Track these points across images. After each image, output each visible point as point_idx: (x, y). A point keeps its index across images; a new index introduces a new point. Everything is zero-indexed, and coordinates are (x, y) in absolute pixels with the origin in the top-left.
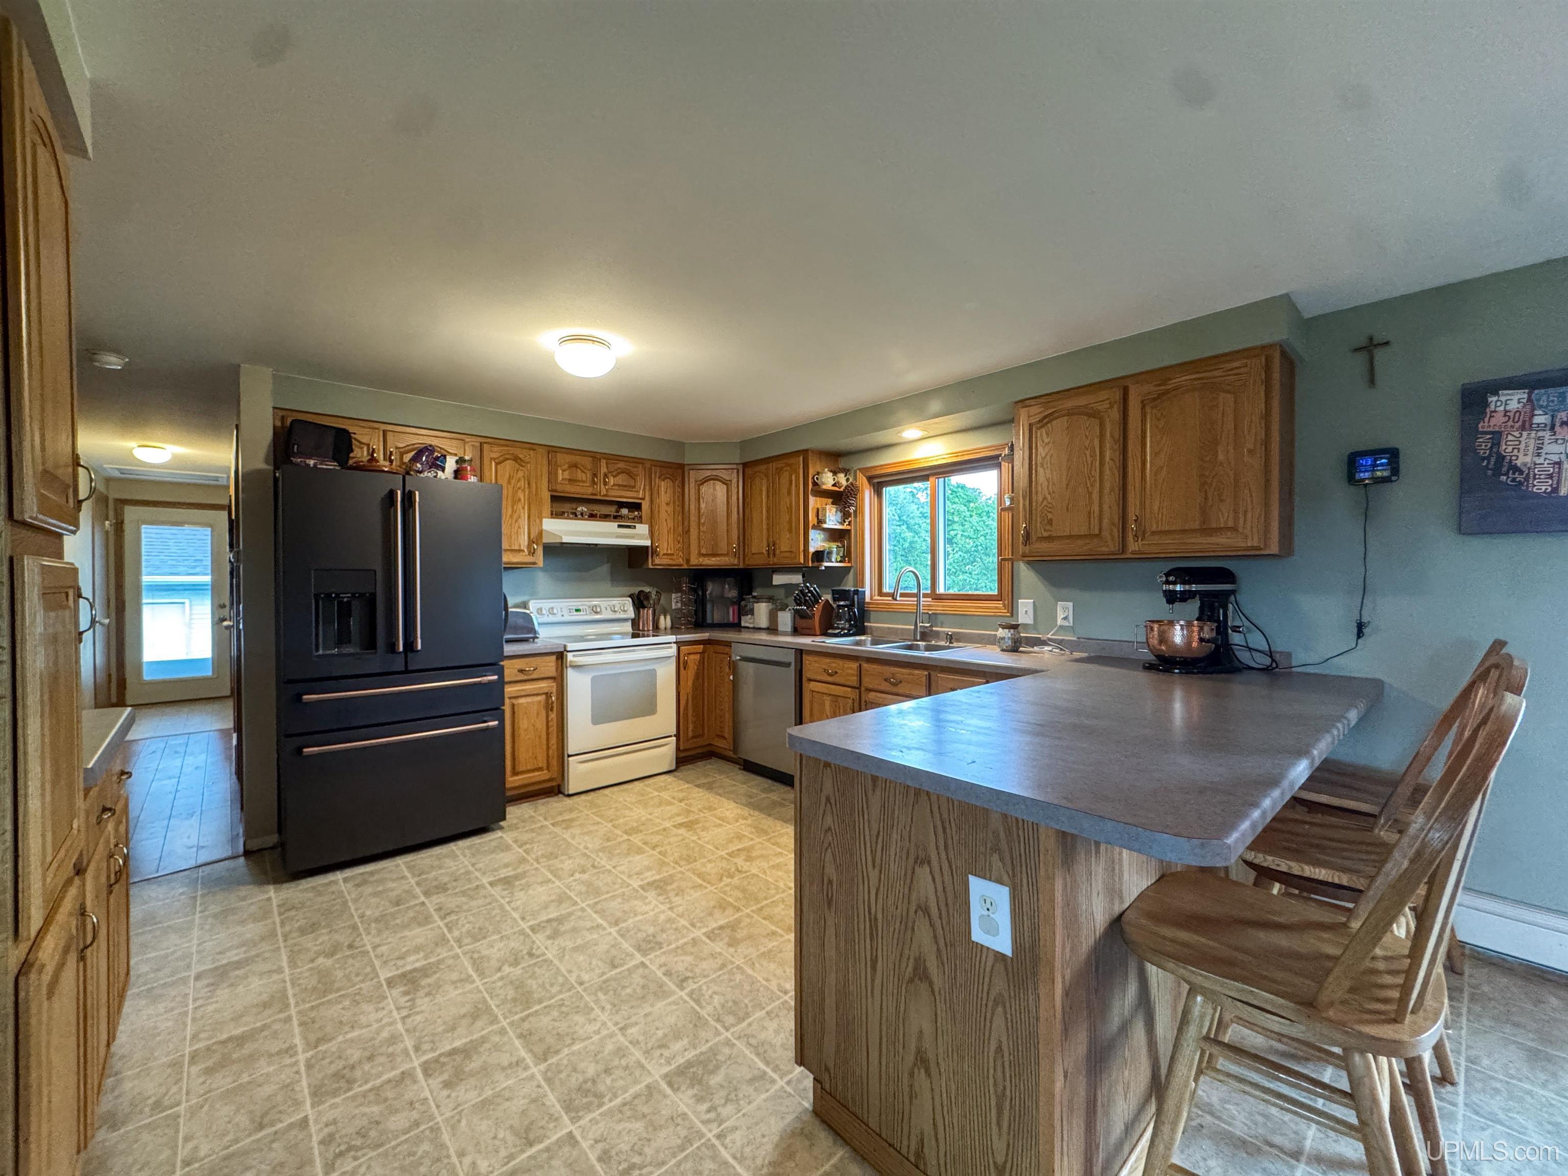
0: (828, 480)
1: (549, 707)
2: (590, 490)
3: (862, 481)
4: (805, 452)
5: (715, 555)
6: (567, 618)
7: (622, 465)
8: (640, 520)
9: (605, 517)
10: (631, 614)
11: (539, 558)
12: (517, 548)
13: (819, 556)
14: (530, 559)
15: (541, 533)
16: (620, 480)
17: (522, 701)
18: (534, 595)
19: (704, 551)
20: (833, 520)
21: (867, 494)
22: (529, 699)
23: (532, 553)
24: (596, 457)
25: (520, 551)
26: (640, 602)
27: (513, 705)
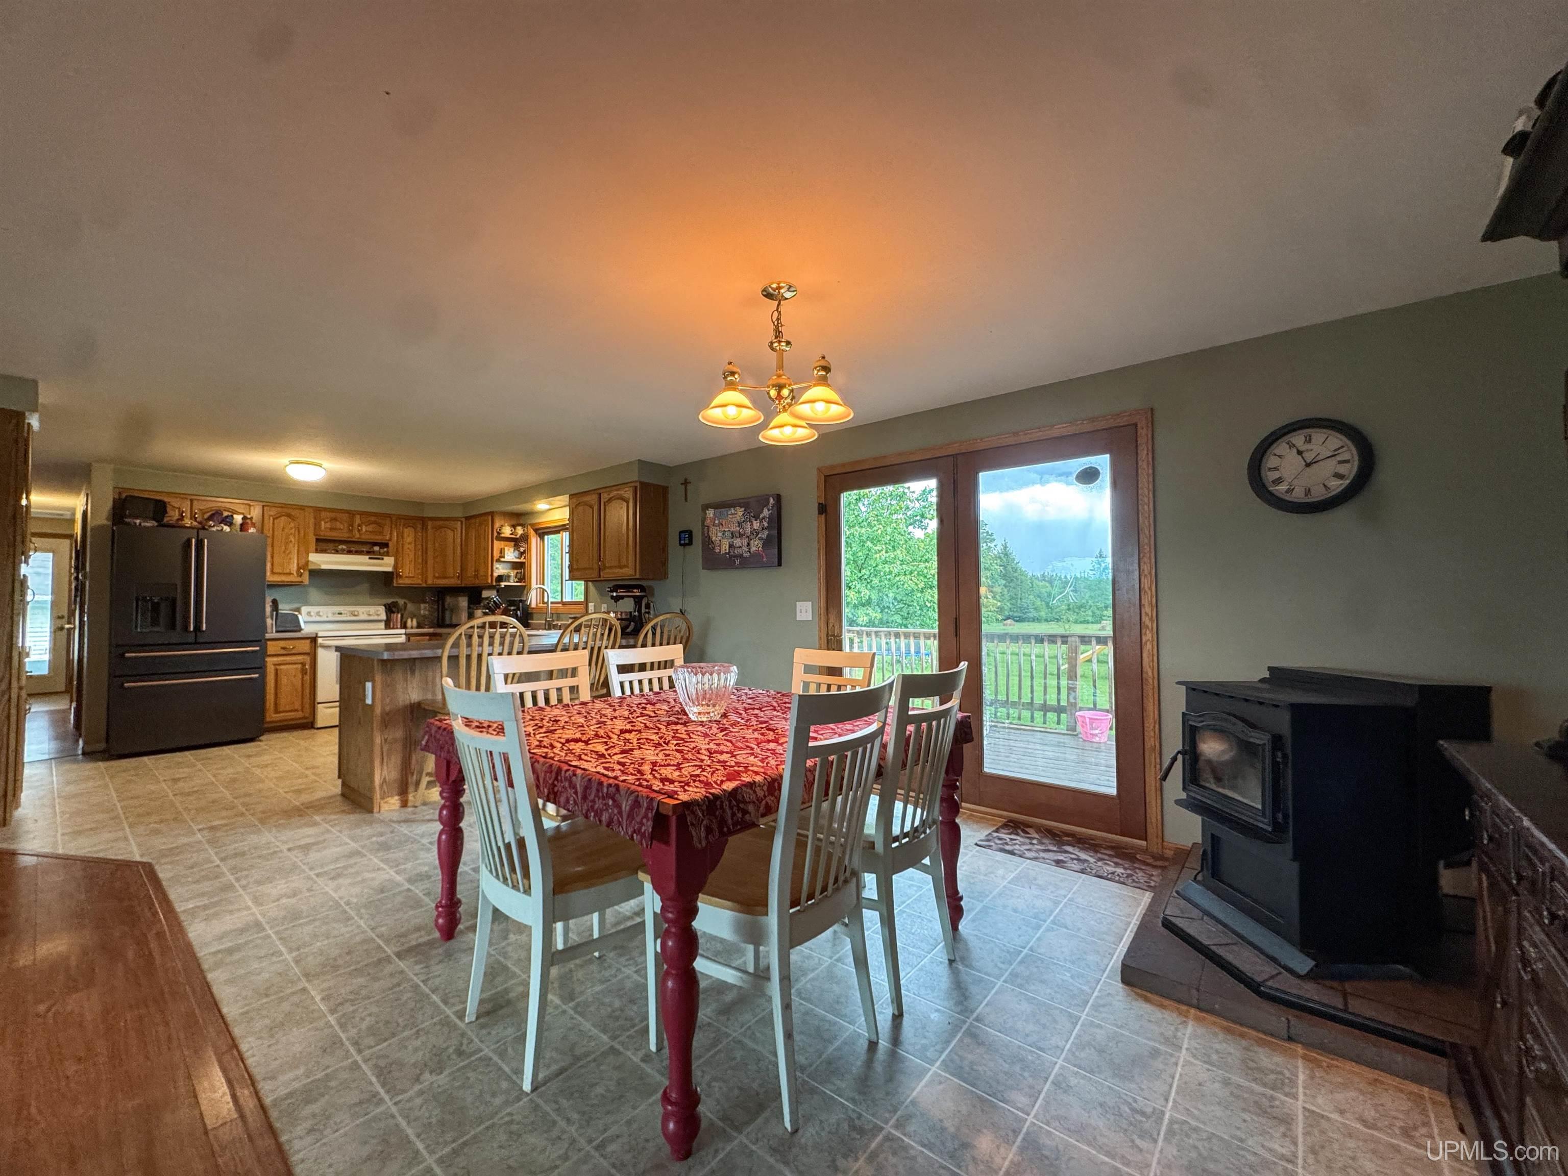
0: (507, 531)
1: (304, 672)
2: (346, 535)
3: (532, 532)
4: (492, 514)
5: (445, 578)
6: (331, 618)
7: (373, 519)
8: (387, 554)
9: (358, 553)
10: (384, 617)
11: (306, 579)
12: (288, 571)
13: (500, 578)
14: (299, 579)
15: (307, 562)
16: (370, 528)
17: (282, 667)
18: (307, 603)
19: (437, 575)
20: (511, 555)
21: (534, 540)
22: (291, 666)
23: (301, 575)
24: (351, 514)
25: (290, 574)
26: (390, 609)
27: (276, 670)
